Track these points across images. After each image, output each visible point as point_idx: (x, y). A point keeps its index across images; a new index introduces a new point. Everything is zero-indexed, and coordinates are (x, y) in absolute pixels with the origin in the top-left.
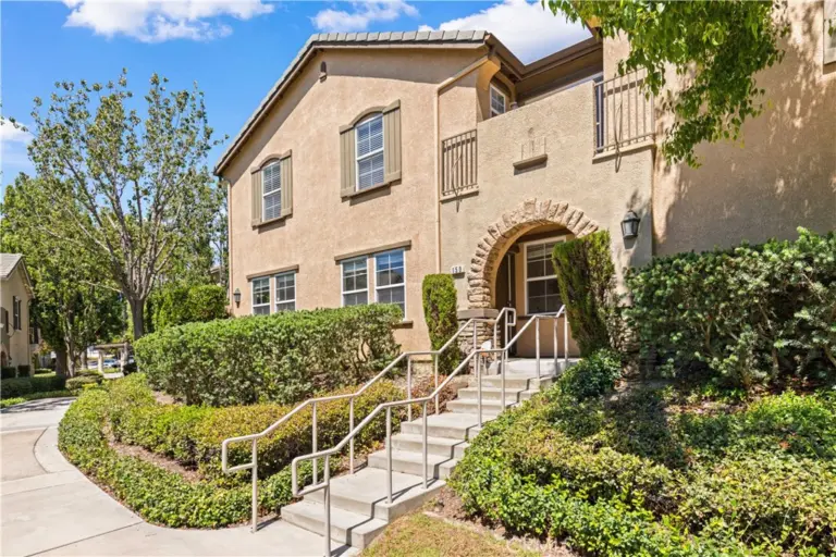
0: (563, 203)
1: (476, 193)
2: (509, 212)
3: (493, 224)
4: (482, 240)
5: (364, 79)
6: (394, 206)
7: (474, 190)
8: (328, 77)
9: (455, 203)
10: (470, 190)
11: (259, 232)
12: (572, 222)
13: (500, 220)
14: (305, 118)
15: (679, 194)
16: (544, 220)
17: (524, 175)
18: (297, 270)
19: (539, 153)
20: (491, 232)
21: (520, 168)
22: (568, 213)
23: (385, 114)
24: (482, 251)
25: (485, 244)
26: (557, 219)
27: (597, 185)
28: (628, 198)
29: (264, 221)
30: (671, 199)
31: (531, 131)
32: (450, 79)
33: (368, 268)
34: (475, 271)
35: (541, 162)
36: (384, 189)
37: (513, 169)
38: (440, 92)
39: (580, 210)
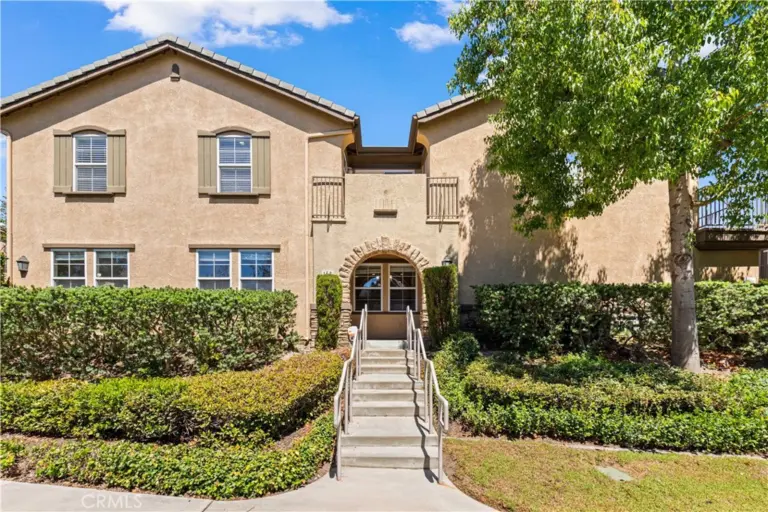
0: (408, 243)
1: (344, 223)
2: (370, 241)
3: (358, 247)
4: (348, 256)
5: (229, 100)
6: (263, 214)
7: (342, 220)
8: (181, 81)
9: (326, 225)
10: (340, 219)
11: (66, 201)
12: (414, 256)
13: (363, 245)
14: (147, 107)
15: (470, 251)
16: (395, 251)
17: (381, 219)
18: (132, 249)
19: (393, 208)
20: (356, 251)
21: (378, 214)
22: (411, 250)
23: (253, 137)
24: (349, 264)
25: (352, 260)
26: (403, 252)
27: (428, 236)
28: (447, 248)
29: (75, 190)
30: (467, 254)
31: (386, 192)
32: (320, 134)
33: (231, 260)
34: (343, 277)
35: (393, 214)
36: (253, 198)
37: (373, 213)
38: (311, 140)
39: (418, 249)
